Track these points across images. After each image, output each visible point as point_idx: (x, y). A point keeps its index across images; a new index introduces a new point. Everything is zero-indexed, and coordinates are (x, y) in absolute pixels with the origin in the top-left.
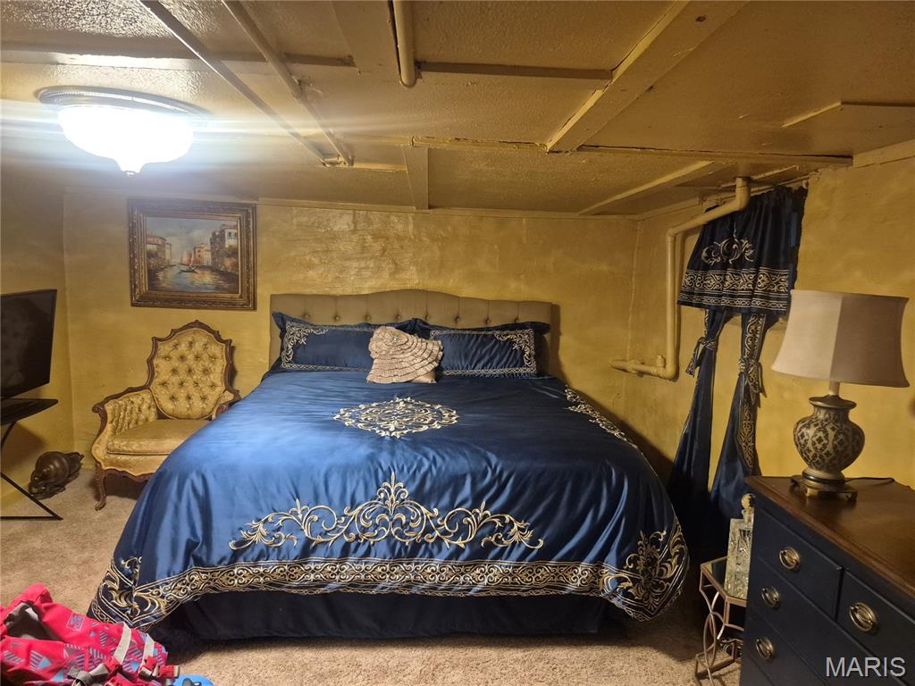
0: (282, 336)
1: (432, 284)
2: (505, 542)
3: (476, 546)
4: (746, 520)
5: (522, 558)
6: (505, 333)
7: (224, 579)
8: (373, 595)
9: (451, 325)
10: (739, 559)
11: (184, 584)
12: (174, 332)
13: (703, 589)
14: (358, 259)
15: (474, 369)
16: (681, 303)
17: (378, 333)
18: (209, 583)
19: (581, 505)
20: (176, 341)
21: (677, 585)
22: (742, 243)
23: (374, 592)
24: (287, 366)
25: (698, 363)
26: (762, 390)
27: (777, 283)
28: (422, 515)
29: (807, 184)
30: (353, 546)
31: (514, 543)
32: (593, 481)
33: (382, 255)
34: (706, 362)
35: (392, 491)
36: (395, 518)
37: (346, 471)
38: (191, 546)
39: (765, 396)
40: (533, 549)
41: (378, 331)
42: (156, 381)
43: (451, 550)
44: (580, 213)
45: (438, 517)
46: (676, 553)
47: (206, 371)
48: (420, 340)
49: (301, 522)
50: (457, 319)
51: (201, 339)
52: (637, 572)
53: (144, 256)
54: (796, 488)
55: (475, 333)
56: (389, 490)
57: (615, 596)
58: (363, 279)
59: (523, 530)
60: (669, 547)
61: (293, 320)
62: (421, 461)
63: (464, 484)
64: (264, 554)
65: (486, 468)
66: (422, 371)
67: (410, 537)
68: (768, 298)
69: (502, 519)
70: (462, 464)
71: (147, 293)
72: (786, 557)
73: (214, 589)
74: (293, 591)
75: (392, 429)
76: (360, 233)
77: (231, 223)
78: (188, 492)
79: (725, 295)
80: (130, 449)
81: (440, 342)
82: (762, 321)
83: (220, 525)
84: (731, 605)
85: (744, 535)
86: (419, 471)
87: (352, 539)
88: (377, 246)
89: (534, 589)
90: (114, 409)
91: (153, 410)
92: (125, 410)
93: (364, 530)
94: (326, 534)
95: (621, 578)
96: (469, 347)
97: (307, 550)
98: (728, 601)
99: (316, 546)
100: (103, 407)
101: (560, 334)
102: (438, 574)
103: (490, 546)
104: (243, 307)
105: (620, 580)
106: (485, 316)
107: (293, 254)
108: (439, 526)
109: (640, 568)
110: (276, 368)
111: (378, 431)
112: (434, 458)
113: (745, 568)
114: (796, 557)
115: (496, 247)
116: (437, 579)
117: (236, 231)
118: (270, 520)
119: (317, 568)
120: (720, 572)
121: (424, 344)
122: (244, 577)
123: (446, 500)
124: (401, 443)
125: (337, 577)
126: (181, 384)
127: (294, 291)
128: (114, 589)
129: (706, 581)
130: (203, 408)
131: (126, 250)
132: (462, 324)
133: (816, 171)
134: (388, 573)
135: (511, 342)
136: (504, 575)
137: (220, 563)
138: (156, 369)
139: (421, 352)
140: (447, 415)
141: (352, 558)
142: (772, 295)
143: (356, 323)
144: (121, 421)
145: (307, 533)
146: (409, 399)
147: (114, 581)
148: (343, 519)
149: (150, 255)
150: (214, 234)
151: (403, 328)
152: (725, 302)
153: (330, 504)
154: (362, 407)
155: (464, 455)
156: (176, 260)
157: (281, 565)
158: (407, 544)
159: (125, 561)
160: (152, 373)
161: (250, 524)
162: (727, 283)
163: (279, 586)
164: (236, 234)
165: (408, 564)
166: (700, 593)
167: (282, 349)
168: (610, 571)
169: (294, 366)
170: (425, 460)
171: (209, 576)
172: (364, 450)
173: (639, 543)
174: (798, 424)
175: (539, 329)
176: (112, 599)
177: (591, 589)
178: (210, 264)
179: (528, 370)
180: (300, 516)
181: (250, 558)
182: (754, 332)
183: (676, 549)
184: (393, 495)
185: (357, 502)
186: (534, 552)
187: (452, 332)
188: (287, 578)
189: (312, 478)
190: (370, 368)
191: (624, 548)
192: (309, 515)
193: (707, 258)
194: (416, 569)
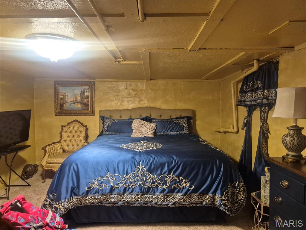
0: (103, 124)
1: (152, 105)
2: (180, 187)
3: (170, 188)
4: (267, 176)
5: (186, 192)
6: (177, 120)
7: (83, 200)
8: (135, 206)
9: (159, 118)
10: (265, 191)
11: (70, 202)
12: (68, 124)
13: (253, 202)
14: (128, 98)
15: (167, 132)
16: (238, 105)
17: (134, 121)
18: (79, 202)
19: (207, 173)
20: (69, 126)
21: (243, 202)
22: (257, 82)
23: (135, 205)
24: (105, 133)
25: (245, 126)
26: (269, 132)
27: (271, 94)
28: (151, 177)
29: (279, 60)
30: (127, 188)
31: (184, 187)
32: (210, 165)
33: (135, 96)
34: (248, 125)
35: (140, 169)
36: (142, 178)
37: (125, 162)
38: (73, 189)
39: (270, 134)
40: (191, 189)
41: (134, 120)
42: (63, 140)
43: (161, 190)
44: (201, 79)
45: (156, 178)
46: (242, 190)
47: (79, 136)
48: (148, 123)
49: (110, 180)
50: (161, 116)
51: (77, 125)
52: (228, 197)
53: (59, 99)
54: (284, 160)
55: (167, 120)
56: (139, 169)
57: (221, 206)
58: (129, 104)
59: (186, 182)
60: (239, 188)
61: (107, 118)
62: (150, 158)
63: (165, 166)
64: (97, 192)
65: (173, 160)
66: (149, 133)
67: (147, 185)
68: (268, 99)
69: (179, 178)
70: (164, 159)
71: (60, 111)
72: (283, 184)
73: (81, 204)
74: (108, 205)
75: (140, 149)
76: (128, 89)
77: (87, 88)
78: (72, 170)
79: (253, 100)
80: (53, 162)
81: (155, 124)
82: (267, 108)
83: (83, 181)
84: (264, 206)
85: (267, 182)
86: (149, 162)
87: (127, 186)
88: (134, 93)
89: (191, 204)
90: (49, 149)
91: (61, 149)
92: (52, 149)
93: (131, 183)
94: (118, 184)
95: (222, 199)
96: (165, 125)
97: (112, 190)
98: (262, 205)
99: (115, 188)
100: (45, 148)
101: (196, 120)
102: (157, 198)
103: (175, 188)
104: (91, 115)
105: (222, 200)
106: (170, 115)
107: (107, 97)
108: (157, 181)
109: (229, 196)
110: (101, 134)
111: (135, 150)
112: (154, 157)
113: (268, 194)
114: (287, 183)
115: (173, 92)
116: (157, 200)
117: (88, 90)
118: (99, 179)
119: (115, 197)
120: (259, 196)
121: (150, 124)
122: (90, 200)
123: (159, 172)
124: (143, 153)
125: (122, 200)
126: (71, 141)
127: (107, 109)
128: (47, 205)
129: (254, 199)
130: (77, 148)
131: (54, 98)
132: (163, 118)
133: (282, 54)
134: (140, 198)
135: (179, 123)
136: (181, 199)
137: (82, 195)
138: (62, 136)
139: (149, 127)
140: (158, 145)
141: (127, 193)
142: (270, 98)
143: (127, 118)
144: (51, 153)
145: (111, 184)
146: (145, 141)
147: (47, 202)
148: (124, 179)
149: (61, 99)
150: (81, 91)
151: (143, 119)
152: (253, 102)
153: (119, 174)
154: (130, 144)
155: (165, 156)
156: (69, 100)
157: (103, 195)
158: (146, 188)
159: (51, 195)
160: (61, 137)
161: (92, 181)
162: (253, 96)
163: (102, 203)
164: (88, 91)
165: (146, 195)
166: (252, 204)
167: (103, 128)
168: (219, 197)
169: (107, 133)
170: (151, 158)
171: (79, 199)
172: (130, 156)
173: (228, 186)
174: (283, 136)
175: (189, 119)
176: (46, 208)
177: (212, 204)
178: (80, 101)
179: (186, 132)
180: (109, 178)
181: (92, 193)
182: (265, 112)
183: (242, 189)
184: (140, 170)
185: (129, 173)
186: (191, 190)
187: (159, 120)
188: (105, 200)
189: (113, 165)
190: (132, 133)
191: (223, 188)
192: (112, 177)
193: (246, 89)
194: (149, 197)
